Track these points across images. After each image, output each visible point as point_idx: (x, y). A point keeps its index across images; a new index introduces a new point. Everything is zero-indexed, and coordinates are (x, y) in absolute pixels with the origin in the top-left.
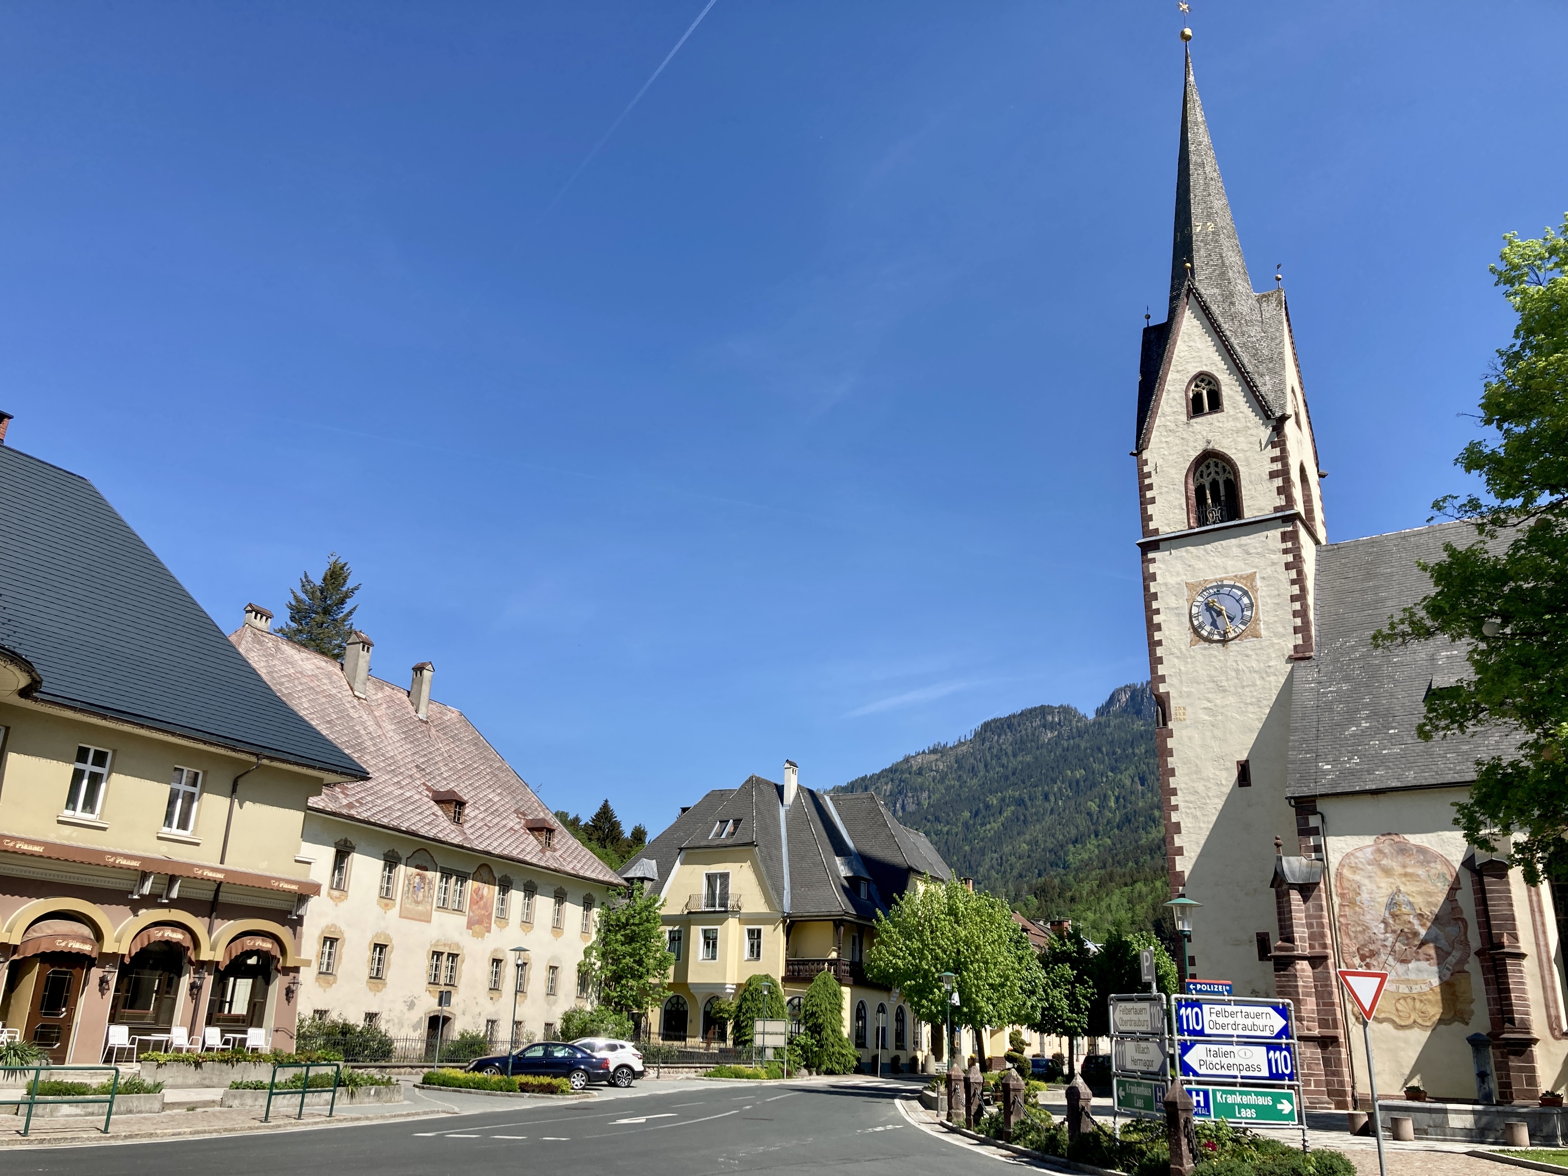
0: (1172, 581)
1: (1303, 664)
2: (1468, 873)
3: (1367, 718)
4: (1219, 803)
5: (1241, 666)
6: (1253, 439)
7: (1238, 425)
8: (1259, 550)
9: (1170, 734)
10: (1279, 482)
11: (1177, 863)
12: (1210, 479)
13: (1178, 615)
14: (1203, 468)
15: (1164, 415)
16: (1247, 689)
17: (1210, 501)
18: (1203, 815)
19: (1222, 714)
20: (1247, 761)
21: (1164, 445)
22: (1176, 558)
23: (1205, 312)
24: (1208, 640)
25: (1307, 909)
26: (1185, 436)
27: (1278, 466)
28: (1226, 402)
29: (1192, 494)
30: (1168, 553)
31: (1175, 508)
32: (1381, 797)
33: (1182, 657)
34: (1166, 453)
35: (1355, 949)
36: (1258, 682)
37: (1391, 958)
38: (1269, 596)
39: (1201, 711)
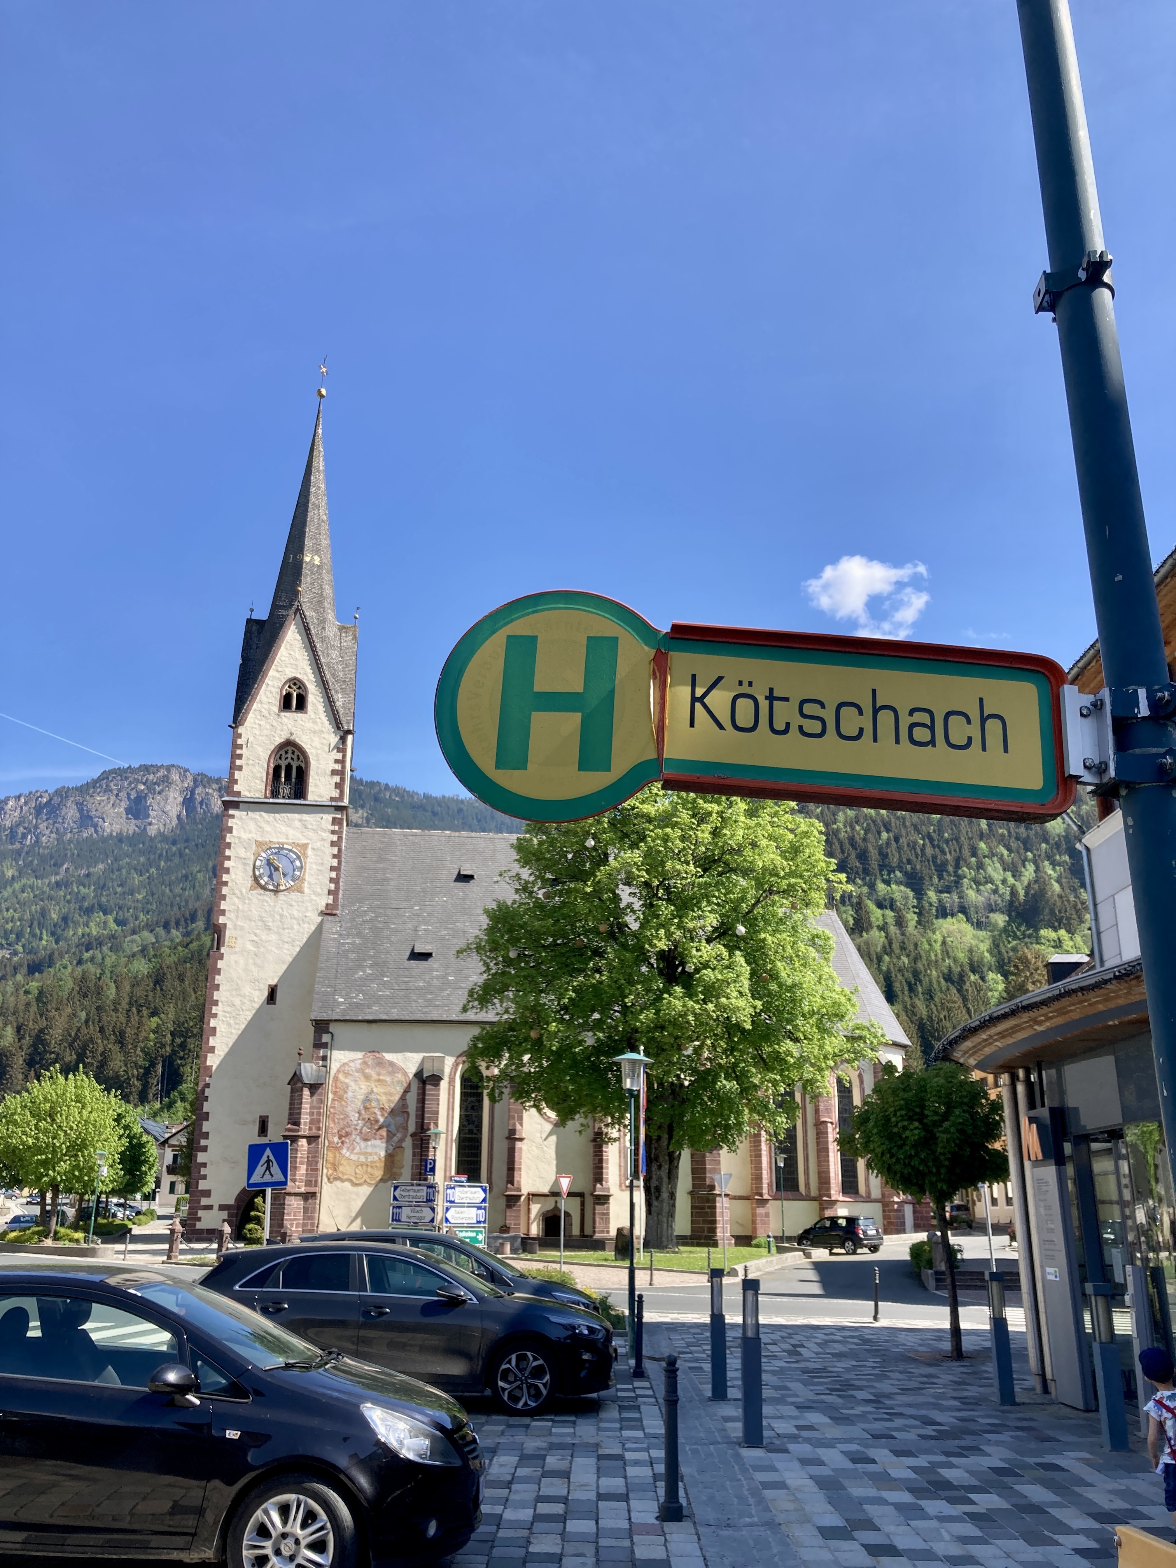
0: (245, 836)
1: (330, 918)
2: (417, 1081)
3: (371, 967)
4: (249, 1015)
5: (285, 913)
6: (325, 742)
7: (316, 727)
8: (315, 827)
9: (221, 957)
10: (337, 779)
11: (208, 1059)
12: (286, 762)
13: (244, 864)
14: (282, 752)
15: (261, 702)
16: (287, 931)
17: (283, 780)
18: (236, 1023)
19: (264, 947)
20: (276, 986)
21: (257, 726)
22: (251, 819)
23: (306, 630)
24: (264, 888)
25: (312, 1102)
26: (274, 724)
27: (338, 767)
28: (310, 707)
29: (271, 771)
30: (245, 813)
31: (257, 778)
32: (374, 1025)
33: (242, 898)
34: (258, 733)
35: (336, 1131)
36: (296, 927)
37: (358, 1138)
38: (315, 863)
39: (248, 943)
